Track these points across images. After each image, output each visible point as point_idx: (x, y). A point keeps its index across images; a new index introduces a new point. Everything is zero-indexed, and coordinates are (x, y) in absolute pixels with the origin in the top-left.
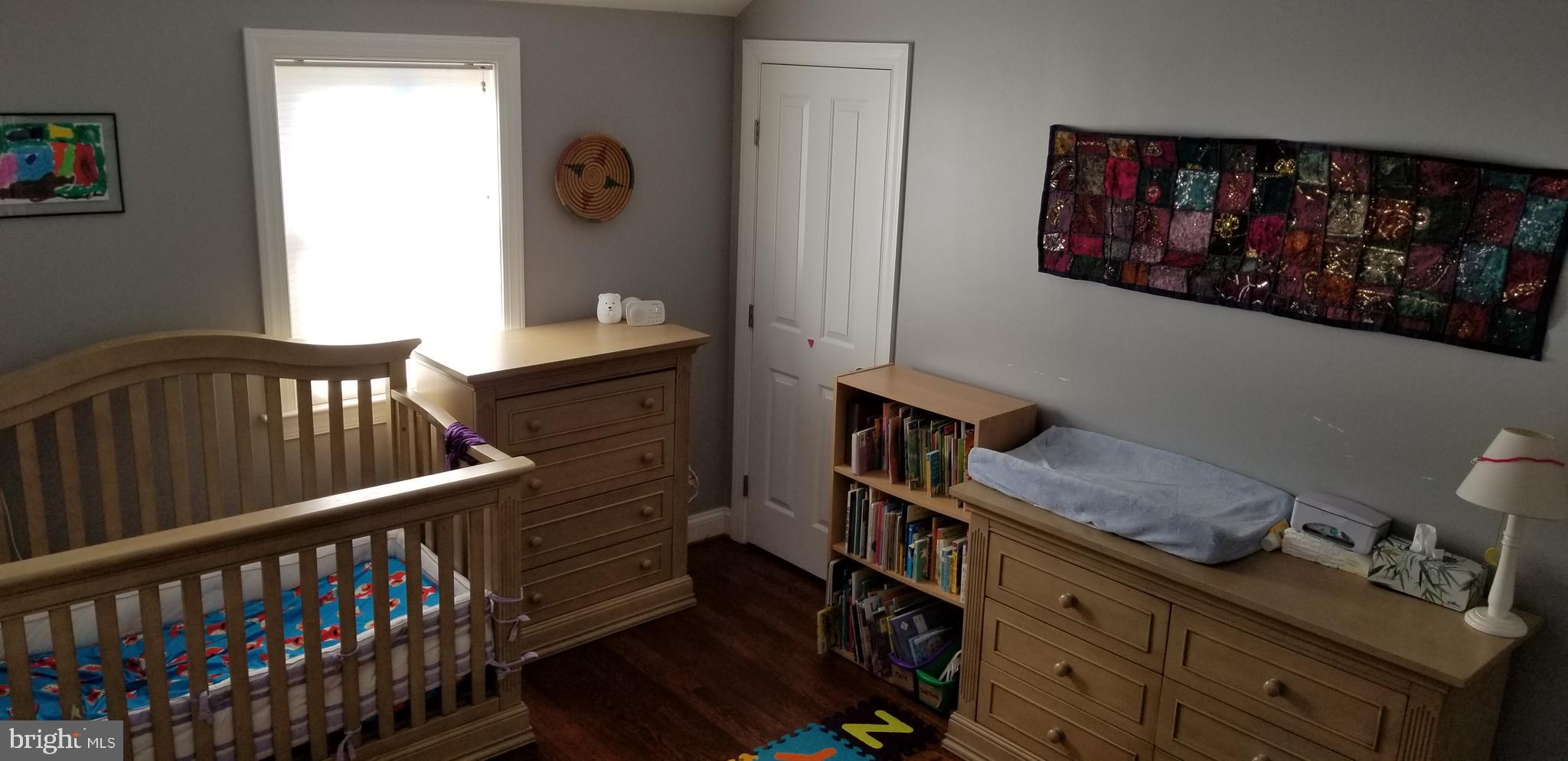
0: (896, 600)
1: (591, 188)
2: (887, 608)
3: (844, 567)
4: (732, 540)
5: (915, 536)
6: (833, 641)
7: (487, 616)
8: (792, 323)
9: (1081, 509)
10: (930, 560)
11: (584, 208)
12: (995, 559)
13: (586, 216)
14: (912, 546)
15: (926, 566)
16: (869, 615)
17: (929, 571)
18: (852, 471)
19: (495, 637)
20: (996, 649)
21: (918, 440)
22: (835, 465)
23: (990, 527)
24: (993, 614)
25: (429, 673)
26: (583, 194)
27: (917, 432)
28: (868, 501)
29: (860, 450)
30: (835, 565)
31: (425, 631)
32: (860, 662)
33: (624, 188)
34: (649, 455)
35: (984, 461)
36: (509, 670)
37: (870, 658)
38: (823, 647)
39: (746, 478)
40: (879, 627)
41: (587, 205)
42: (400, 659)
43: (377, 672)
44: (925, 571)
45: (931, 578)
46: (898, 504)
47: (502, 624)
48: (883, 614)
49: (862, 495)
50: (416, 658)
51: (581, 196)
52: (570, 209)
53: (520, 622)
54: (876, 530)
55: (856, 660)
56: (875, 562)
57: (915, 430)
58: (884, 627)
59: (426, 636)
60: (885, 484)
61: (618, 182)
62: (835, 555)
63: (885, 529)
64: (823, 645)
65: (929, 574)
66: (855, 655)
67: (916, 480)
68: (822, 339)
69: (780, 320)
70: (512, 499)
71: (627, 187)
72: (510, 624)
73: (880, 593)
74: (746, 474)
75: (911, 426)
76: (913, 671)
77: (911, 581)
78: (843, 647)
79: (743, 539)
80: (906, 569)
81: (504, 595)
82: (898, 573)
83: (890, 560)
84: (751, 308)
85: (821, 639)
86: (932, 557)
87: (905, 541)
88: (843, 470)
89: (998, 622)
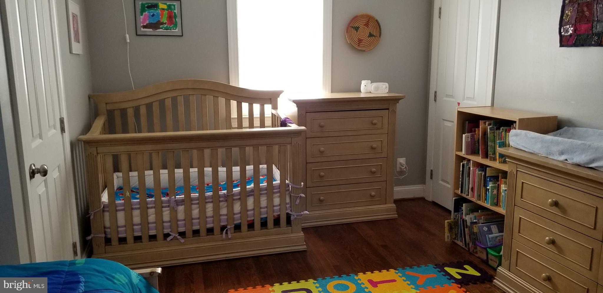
0: (483, 217)
1: (362, 37)
2: (478, 220)
3: (459, 201)
4: (426, 200)
5: (491, 183)
6: (454, 237)
7: (288, 192)
8: (451, 96)
9: (562, 153)
10: (498, 195)
11: (358, 45)
12: (519, 185)
13: (359, 48)
14: (488, 188)
15: (496, 199)
16: (468, 224)
17: (497, 201)
18: (463, 154)
19: (291, 201)
20: (519, 233)
21: (494, 136)
22: (456, 151)
23: (517, 168)
24: (519, 214)
25: (262, 210)
26: (358, 39)
27: (494, 133)
28: (470, 167)
29: (467, 143)
30: (455, 200)
31: (261, 192)
32: (465, 246)
33: (377, 37)
34: (374, 146)
35: (516, 135)
36: (296, 216)
37: (469, 244)
38: (448, 238)
39: (432, 171)
40: (473, 229)
41: (360, 44)
42: (250, 202)
43: (241, 205)
44: (495, 201)
45: (499, 205)
46: (483, 167)
47: (293, 196)
48: (476, 223)
49: (468, 164)
50: (257, 202)
51: (357, 40)
52: (352, 45)
53: (301, 196)
54: (473, 181)
55: (463, 245)
56: (472, 198)
57: (493, 131)
58: (475, 230)
59: (261, 194)
60: (479, 159)
61: (374, 35)
62: (456, 195)
63: (476, 180)
64: (448, 236)
65: (497, 203)
66: (463, 243)
67: (493, 156)
68: (464, 102)
69: (447, 96)
70: (298, 143)
71: (378, 37)
72: (297, 196)
73: (476, 214)
74: (432, 169)
75: (491, 129)
76: (486, 249)
77: (488, 205)
78: (459, 240)
79: (430, 199)
80: (486, 200)
81: (294, 183)
82: (482, 202)
83: (479, 196)
84: (436, 92)
85: (447, 234)
86: (499, 194)
87: (485, 185)
88: (459, 153)
89: (520, 218)
